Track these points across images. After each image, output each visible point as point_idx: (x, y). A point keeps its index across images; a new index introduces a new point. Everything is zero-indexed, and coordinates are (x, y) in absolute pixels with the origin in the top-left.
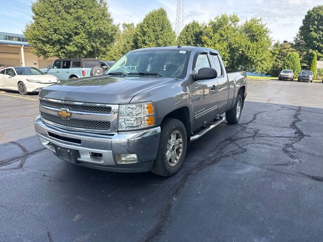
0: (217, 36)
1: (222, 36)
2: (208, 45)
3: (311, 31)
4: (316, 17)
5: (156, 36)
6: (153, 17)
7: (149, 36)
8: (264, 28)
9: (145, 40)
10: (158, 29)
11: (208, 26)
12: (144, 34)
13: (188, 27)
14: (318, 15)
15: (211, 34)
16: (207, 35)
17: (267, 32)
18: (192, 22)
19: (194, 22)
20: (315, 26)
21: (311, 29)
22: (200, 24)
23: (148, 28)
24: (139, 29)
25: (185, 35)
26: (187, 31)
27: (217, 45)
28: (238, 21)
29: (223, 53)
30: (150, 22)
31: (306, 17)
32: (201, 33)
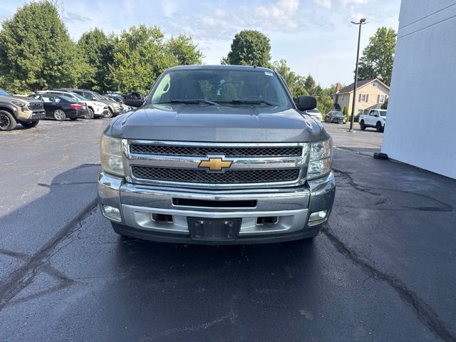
0: (136, 54)
1: (142, 54)
2: (124, 66)
3: (241, 59)
4: (245, 43)
5: (43, 45)
6: (34, 13)
7: (29, 45)
8: (196, 50)
9: (22, 50)
10: (46, 34)
11: (119, 39)
12: (20, 40)
13: (88, 37)
14: (246, 41)
15: (127, 51)
16: (120, 51)
17: (199, 56)
18: (93, 30)
19: (97, 31)
20: (244, 54)
21: (241, 56)
22: (106, 34)
23: (26, 32)
24: (9, 31)
25: (85, 48)
26: (87, 43)
27: (138, 67)
28: (162, 36)
29: (148, 79)
30: (29, 21)
31: (234, 41)
32: (110, 48)
